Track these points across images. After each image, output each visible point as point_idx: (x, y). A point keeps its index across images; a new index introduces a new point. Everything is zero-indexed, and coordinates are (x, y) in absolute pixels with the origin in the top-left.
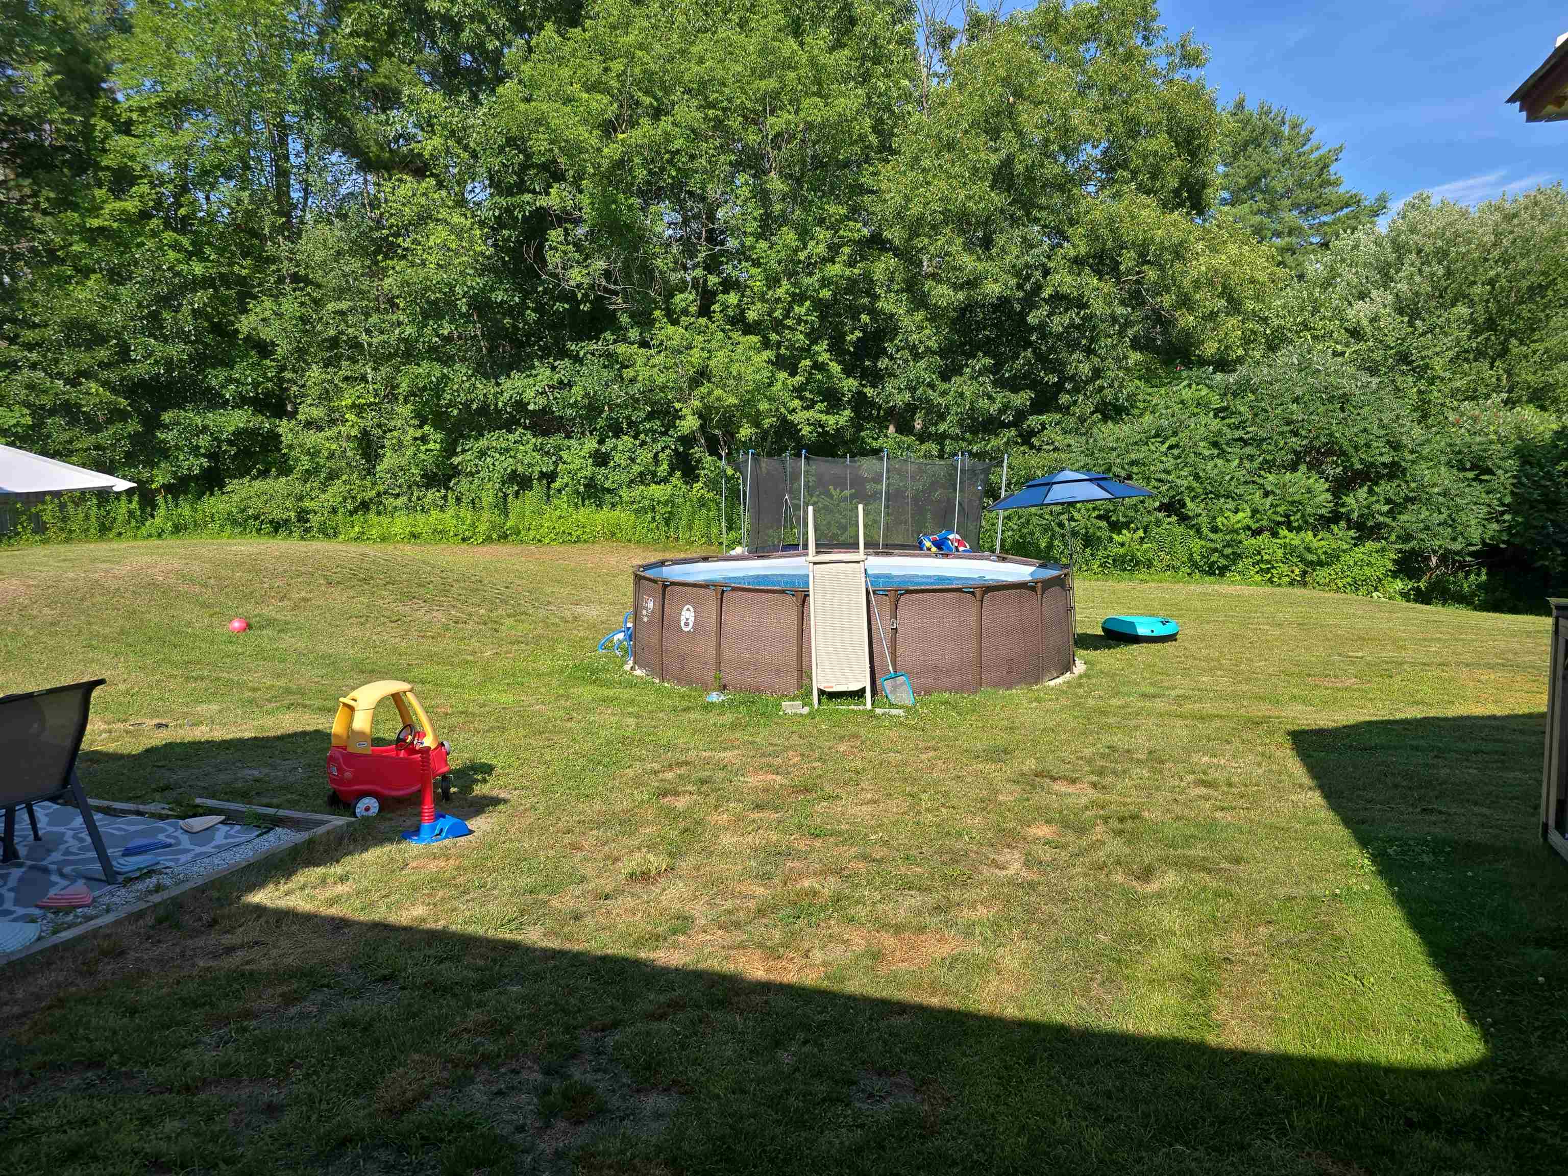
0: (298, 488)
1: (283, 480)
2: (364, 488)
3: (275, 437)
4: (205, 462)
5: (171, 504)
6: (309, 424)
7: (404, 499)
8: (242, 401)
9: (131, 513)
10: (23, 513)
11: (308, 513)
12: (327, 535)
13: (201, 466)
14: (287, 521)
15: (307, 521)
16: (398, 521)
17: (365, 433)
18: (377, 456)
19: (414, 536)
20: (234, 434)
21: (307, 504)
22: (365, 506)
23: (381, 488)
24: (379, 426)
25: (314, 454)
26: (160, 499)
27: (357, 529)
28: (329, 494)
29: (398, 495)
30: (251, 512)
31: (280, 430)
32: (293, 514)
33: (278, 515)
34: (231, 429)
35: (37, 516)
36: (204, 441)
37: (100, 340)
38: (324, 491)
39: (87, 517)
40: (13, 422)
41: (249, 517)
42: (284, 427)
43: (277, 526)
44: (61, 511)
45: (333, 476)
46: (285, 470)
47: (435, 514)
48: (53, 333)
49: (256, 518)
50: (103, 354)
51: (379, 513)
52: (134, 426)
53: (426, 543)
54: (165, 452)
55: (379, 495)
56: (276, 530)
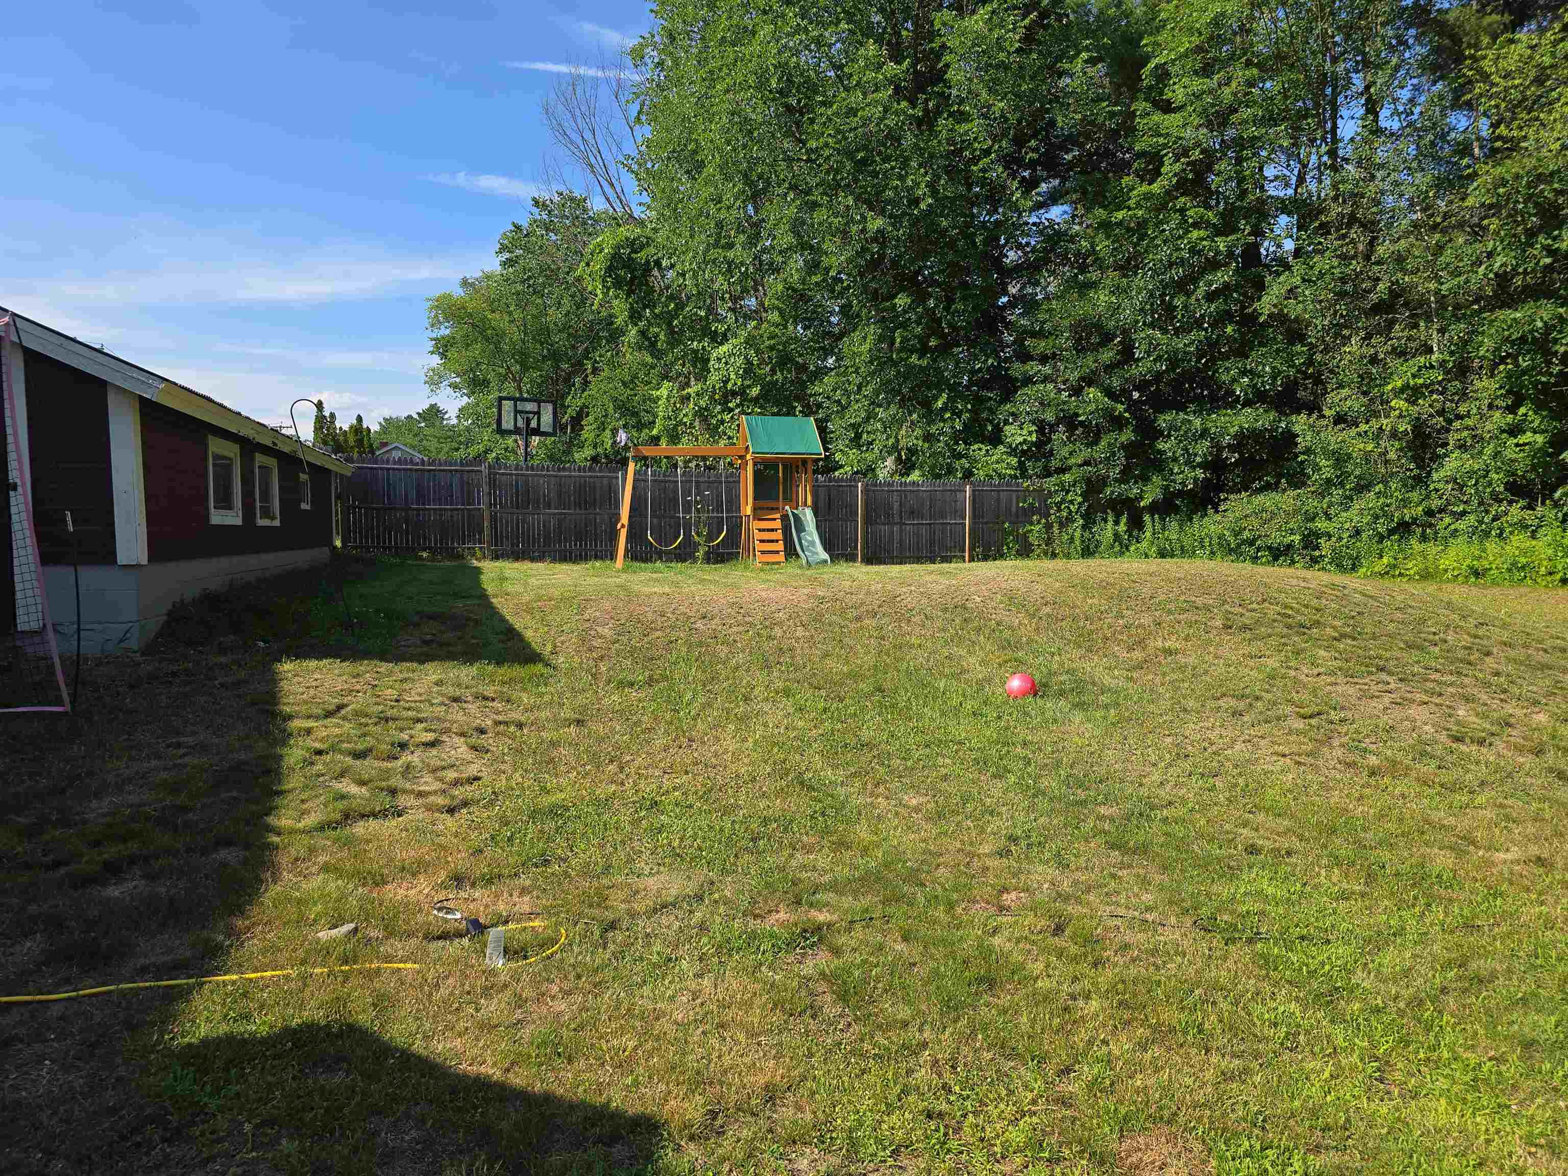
0: (1313, 504)
1: (1292, 493)
2: (1405, 503)
3: (1290, 437)
4: (1200, 474)
5: (1158, 526)
6: (1340, 419)
7: (1472, 519)
8: (1258, 397)
9: (1116, 535)
10: (1010, 533)
11: (1318, 537)
12: (1339, 566)
13: (1196, 479)
14: (1289, 547)
15: (1317, 547)
16: (1452, 552)
17: (1419, 426)
18: (1435, 458)
19: (1476, 574)
20: (1235, 437)
21: (1321, 525)
22: (1404, 528)
23: (1436, 503)
24: (1441, 412)
25: (1340, 459)
26: (1147, 518)
27: (1385, 560)
28: (1353, 513)
29: (1464, 513)
30: (1246, 534)
31: (1297, 429)
32: (1297, 538)
33: (1276, 538)
34: (1233, 430)
35: (1025, 536)
36: (1202, 448)
37: (1107, 338)
38: (1347, 510)
39: (1072, 540)
40: (1021, 439)
41: (1244, 542)
42: (1300, 423)
43: (1279, 553)
44: (1047, 532)
45: (1362, 488)
46: (1298, 480)
47: (1519, 540)
48: (1065, 340)
49: (1251, 543)
50: (1107, 355)
51: (1424, 538)
52: (1127, 436)
53: (1494, 583)
54: (1158, 464)
55: (1430, 513)
56: (1276, 558)
